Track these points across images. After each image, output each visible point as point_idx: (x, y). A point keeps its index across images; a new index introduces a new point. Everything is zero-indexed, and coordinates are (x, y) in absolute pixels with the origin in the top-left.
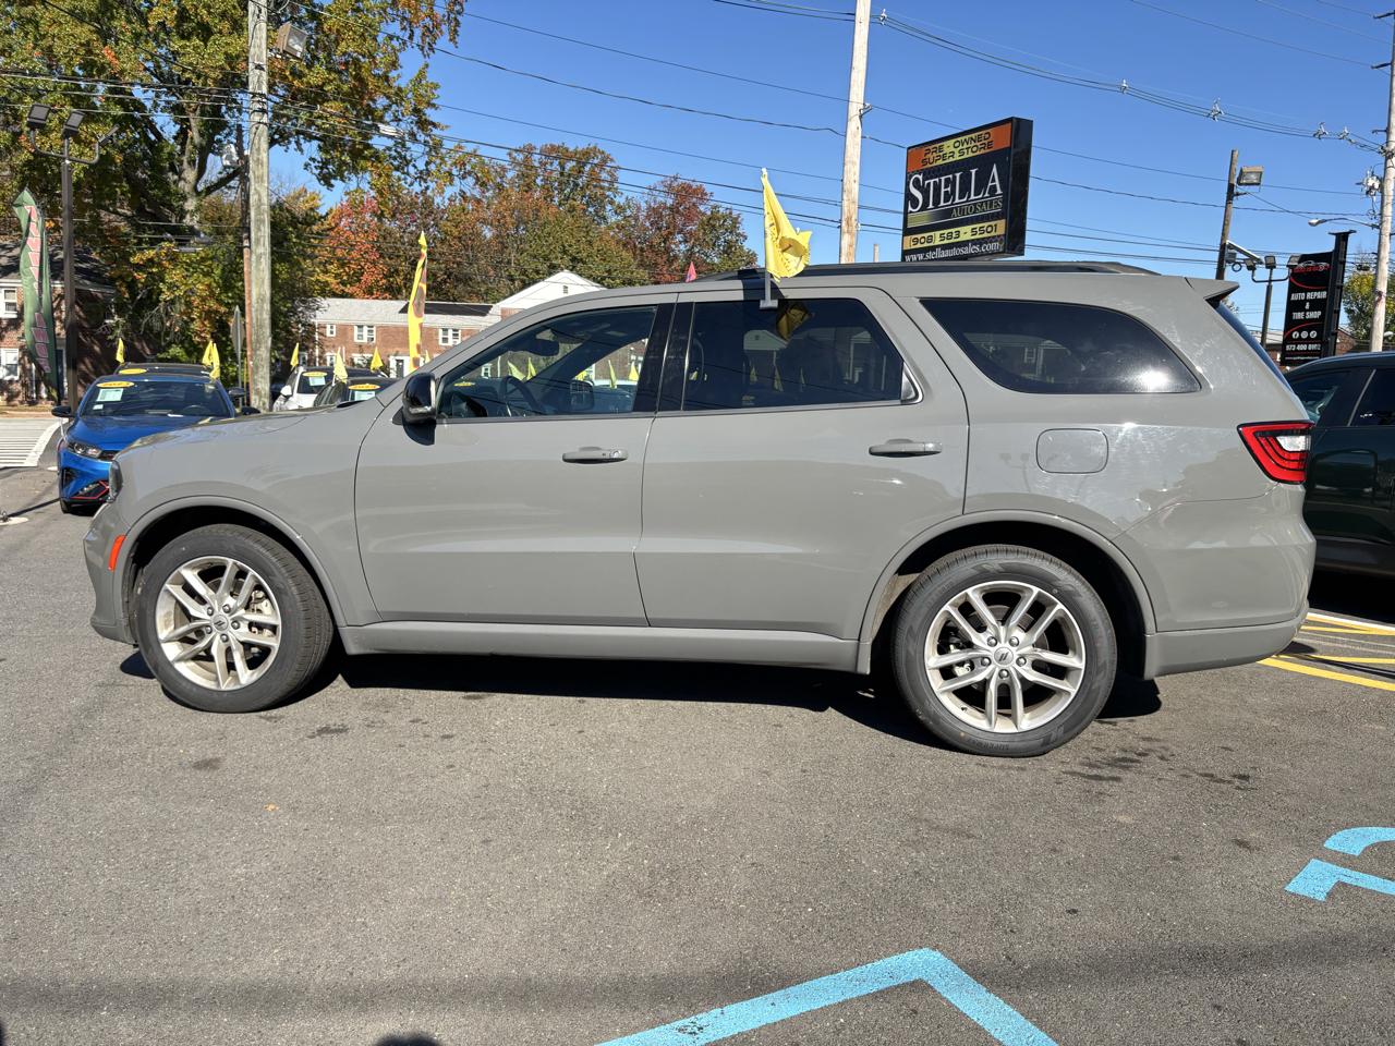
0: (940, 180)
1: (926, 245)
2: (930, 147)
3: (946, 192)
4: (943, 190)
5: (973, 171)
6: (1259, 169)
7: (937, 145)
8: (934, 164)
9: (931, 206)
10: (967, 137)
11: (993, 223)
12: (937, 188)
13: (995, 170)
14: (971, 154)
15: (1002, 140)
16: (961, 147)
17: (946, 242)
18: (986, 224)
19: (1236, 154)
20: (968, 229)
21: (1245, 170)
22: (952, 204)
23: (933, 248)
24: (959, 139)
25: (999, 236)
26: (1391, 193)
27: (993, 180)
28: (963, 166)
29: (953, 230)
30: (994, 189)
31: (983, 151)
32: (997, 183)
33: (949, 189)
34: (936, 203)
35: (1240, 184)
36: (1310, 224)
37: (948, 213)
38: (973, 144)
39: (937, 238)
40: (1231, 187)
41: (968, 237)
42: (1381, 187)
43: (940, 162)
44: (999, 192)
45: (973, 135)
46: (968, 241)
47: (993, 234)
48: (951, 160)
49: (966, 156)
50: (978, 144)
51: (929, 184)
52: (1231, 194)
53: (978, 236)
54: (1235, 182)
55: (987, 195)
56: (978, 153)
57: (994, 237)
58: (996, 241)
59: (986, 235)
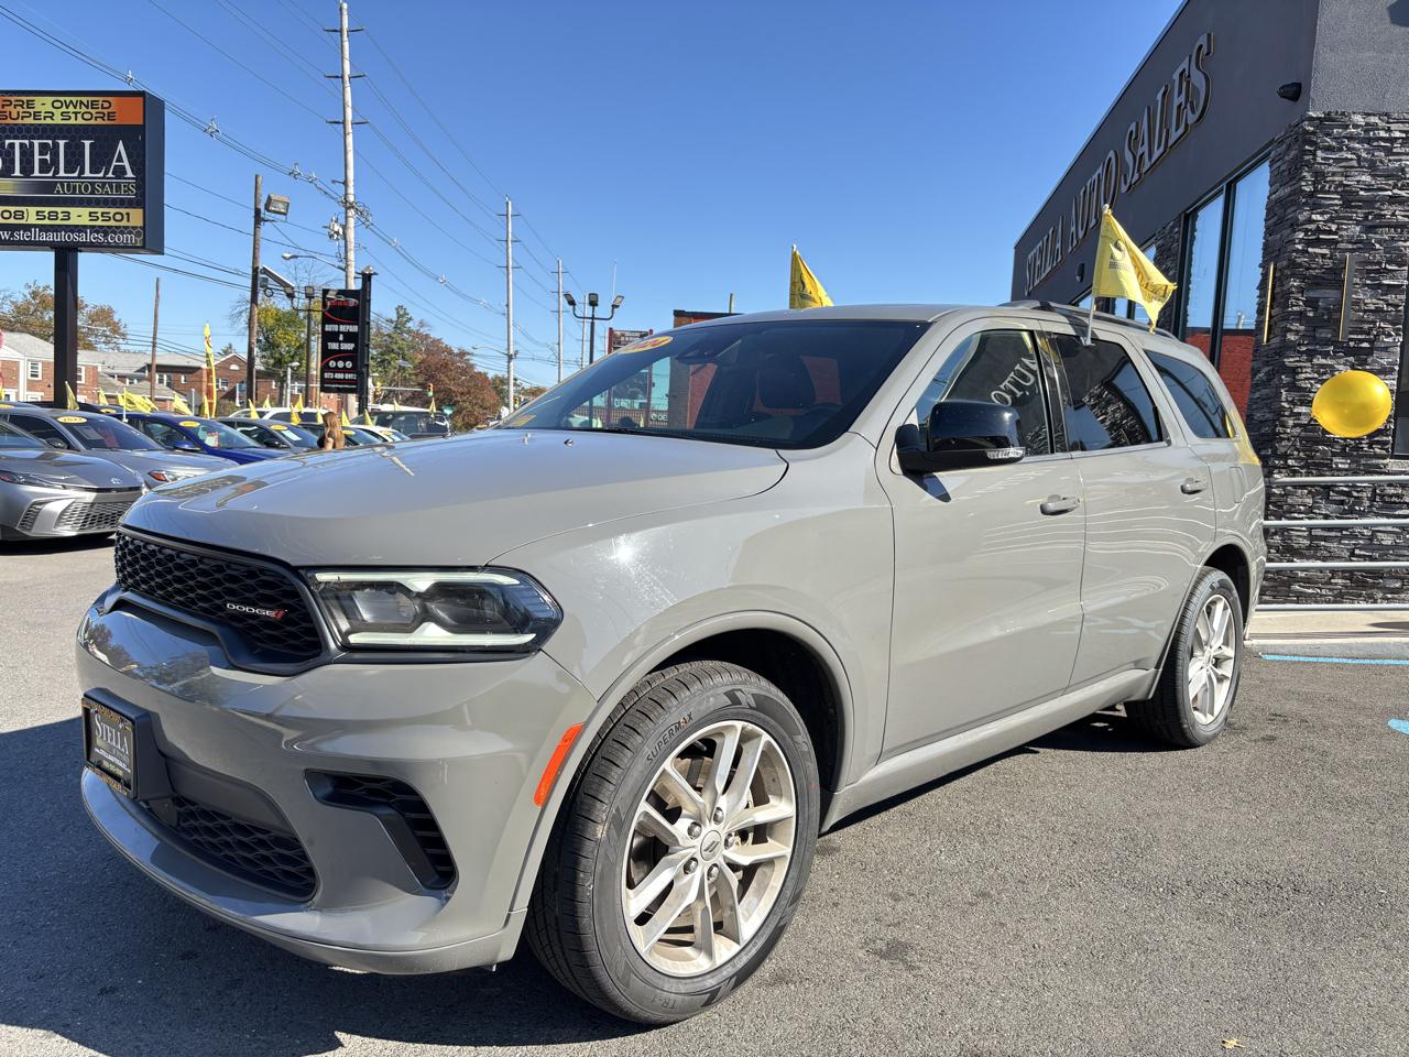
0: (32, 145)
1: (12, 221)
2: (13, 99)
3: (42, 162)
4: (37, 157)
5: (87, 143)
6: (286, 200)
7: (25, 99)
8: (20, 121)
9: (17, 173)
10: (74, 99)
11: (124, 211)
12: (27, 154)
13: (121, 147)
14: (80, 121)
15: (131, 115)
16: (64, 109)
17: (46, 222)
18: (113, 211)
19: (260, 179)
20: (85, 211)
21: (273, 197)
22: (54, 177)
23: (27, 228)
24: (62, 99)
25: (134, 228)
26: (353, 240)
27: (120, 159)
28: (74, 134)
29: (59, 210)
30: (120, 172)
31: (99, 121)
32: (126, 163)
33: (48, 157)
34: (27, 169)
35: (269, 211)
36: (284, 258)
37: (49, 187)
38: (84, 109)
39: (31, 215)
40: (257, 211)
41: (85, 221)
42: (344, 233)
43: (30, 121)
44: (130, 174)
45: (84, 99)
46: (85, 227)
47: (124, 223)
48: (49, 121)
49: (72, 121)
50: (93, 111)
51: (12, 146)
52: (258, 219)
53: (99, 223)
54: (262, 207)
55: (110, 175)
56: (93, 122)
57: (126, 227)
58: (130, 233)
59: (112, 223)
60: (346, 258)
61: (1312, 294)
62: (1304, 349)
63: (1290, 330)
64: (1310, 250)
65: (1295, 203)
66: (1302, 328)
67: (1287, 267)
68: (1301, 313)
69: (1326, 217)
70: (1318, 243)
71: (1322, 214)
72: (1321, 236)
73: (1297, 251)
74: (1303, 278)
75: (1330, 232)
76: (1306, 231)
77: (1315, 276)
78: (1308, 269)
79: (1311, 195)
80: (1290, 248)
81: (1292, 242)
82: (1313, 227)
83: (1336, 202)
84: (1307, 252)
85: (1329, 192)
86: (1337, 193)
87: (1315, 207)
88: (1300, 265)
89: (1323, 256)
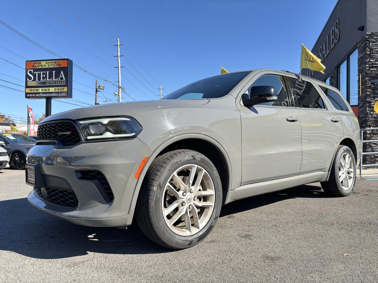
0: (40, 73)
1: (36, 92)
2: (36, 62)
3: (43, 77)
4: (42, 76)
5: (54, 72)
6: (103, 86)
7: (39, 62)
8: (38, 67)
9: (37, 80)
10: (51, 61)
11: (63, 88)
12: (39, 75)
13: (62, 72)
14: (52, 67)
15: (64, 64)
16: (48, 64)
17: (44, 91)
18: (60, 88)
19: (97, 81)
20: (53, 88)
21: (100, 85)
22: (46, 80)
23: (39, 93)
24: (48, 61)
25: (65, 92)
26: (121, 96)
27: (62, 75)
28: (51, 70)
29: (47, 88)
30: (62, 78)
31: (57, 66)
32: (63, 76)
33: (44, 76)
34: (39, 79)
35: (99, 89)
36: (104, 101)
37: (45, 83)
38: (53, 64)
39: (40, 90)
40: (96, 89)
41: (53, 91)
42: (119, 94)
43: (40, 67)
44: (64, 79)
45: (53, 61)
46: (53, 92)
47: (63, 91)
48: (45, 67)
49: (50, 67)
50: (55, 64)
51: (36, 73)
52: (97, 91)
53: (57, 91)
54: (97, 88)
55: (59, 79)
56: (55, 67)
57: (63, 92)
58: (64, 93)
59: (60, 91)
60: (119, 101)
61: (373, 81)
62: (372, 96)
63: (368, 91)
64: (371, 69)
65: (365, 57)
66: (371, 90)
67: (365, 74)
68: (370, 86)
69: (374, 60)
70: (373, 67)
71: (373, 59)
72: (374, 65)
73: (367, 70)
74: (370, 77)
75: (376, 64)
76: (369, 64)
77: (373, 76)
78: (370, 74)
79: (370, 54)
80: (365, 69)
81: (365, 67)
82: (371, 63)
83: (377, 56)
84: (370, 70)
85: (374, 53)
86: (377, 53)
87: (371, 58)
88: (368, 73)
89: (375, 71)
